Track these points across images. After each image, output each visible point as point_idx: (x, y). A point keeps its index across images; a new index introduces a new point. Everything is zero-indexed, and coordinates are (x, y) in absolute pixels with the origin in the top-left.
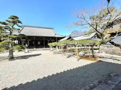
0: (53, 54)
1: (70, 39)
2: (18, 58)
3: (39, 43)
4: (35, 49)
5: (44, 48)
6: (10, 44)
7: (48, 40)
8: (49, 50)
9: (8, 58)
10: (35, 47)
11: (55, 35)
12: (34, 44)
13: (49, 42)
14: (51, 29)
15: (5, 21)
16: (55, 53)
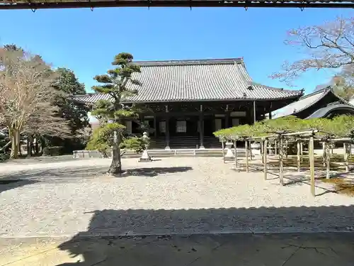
0: (235, 170)
1: (331, 107)
2: (130, 172)
3: (182, 128)
4: (168, 149)
5: (200, 149)
6: (115, 132)
7: (216, 116)
8: (220, 155)
9: (112, 169)
10: (168, 142)
11: (250, 88)
12: (165, 131)
13: (219, 122)
14: (230, 62)
15: (106, 74)
16: (242, 168)
